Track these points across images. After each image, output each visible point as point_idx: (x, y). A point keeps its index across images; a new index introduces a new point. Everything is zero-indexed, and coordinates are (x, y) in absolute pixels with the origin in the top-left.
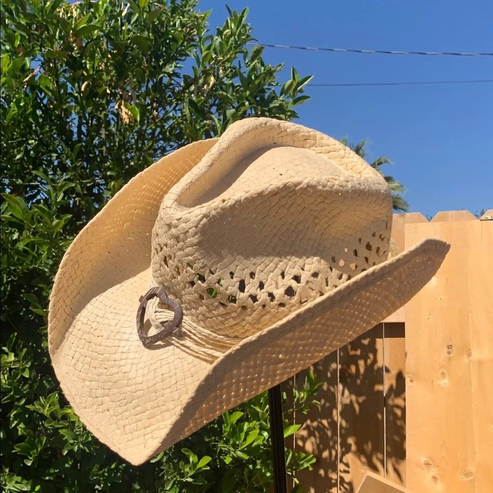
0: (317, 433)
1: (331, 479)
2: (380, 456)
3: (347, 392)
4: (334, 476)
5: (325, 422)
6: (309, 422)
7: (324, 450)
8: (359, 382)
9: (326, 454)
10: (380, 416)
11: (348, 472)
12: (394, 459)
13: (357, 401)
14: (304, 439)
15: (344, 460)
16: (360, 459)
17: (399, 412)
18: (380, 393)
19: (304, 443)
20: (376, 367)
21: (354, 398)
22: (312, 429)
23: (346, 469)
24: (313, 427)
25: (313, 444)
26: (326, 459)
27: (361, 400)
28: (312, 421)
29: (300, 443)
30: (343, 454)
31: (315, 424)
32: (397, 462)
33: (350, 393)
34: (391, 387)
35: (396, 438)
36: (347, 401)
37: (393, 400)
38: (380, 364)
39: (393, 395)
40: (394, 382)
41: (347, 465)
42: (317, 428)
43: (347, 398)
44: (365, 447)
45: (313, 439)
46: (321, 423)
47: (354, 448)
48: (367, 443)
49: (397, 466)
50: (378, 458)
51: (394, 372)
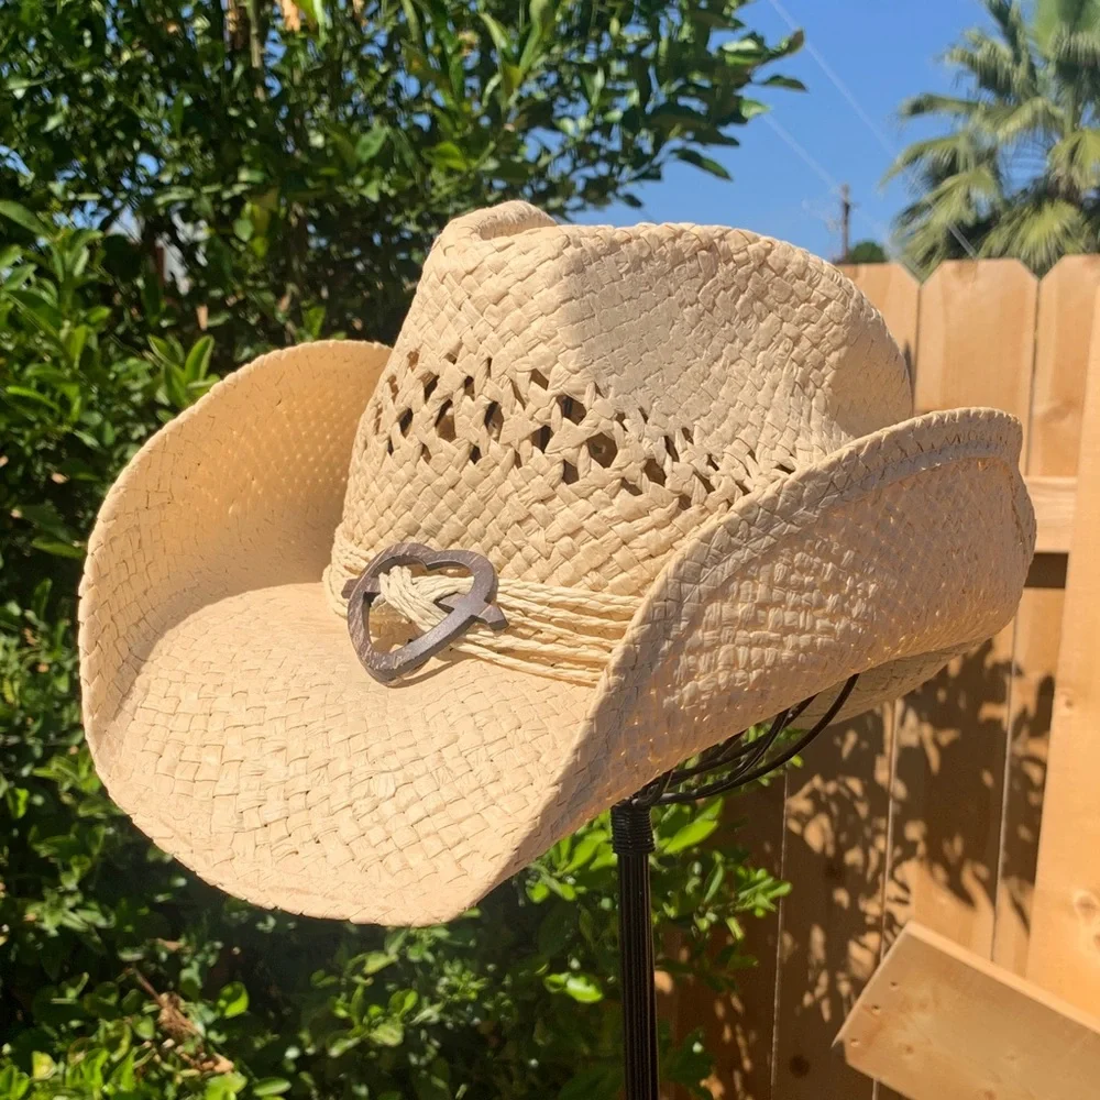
0: (834, 808)
1: (864, 914)
2: (983, 871)
3: (912, 719)
4: (872, 908)
5: (855, 785)
6: (817, 781)
7: (850, 846)
8: (942, 695)
9: (853, 857)
10: (988, 779)
11: (904, 902)
12: (1014, 881)
13: (936, 742)
14: (804, 820)
15: (898, 874)
16: (932, 874)
17: (1035, 773)
18: (995, 724)
19: (804, 826)
20: (989, 661)
21: (927, 731)
22: (823, 798)
23: (901, 894)
24: (827, 795)
25: (823, 831)
26: (853, 867)
27: (946, 737)
28: (826, 779)
29: (795, 826)
30: (897, 862)
31: (831, 787)
32: (1021, 889)
33: (921, 720)
34: (1024, 713)
35: (1024, 833)
36: (911, 739)
37: (1025, 744)
38: (1001, 653)
39: (1025, 732)
40: (1030, 700)
41: (904, 887)
42: (837, 796)
43: (912, 730)
44: (946, 846)
45: (824, 821)
46: (844, 785)
47: (921, 849)
48: (951, 840)
49: (1019, 897)
50: (977, 877)
51: (1034, 677)
